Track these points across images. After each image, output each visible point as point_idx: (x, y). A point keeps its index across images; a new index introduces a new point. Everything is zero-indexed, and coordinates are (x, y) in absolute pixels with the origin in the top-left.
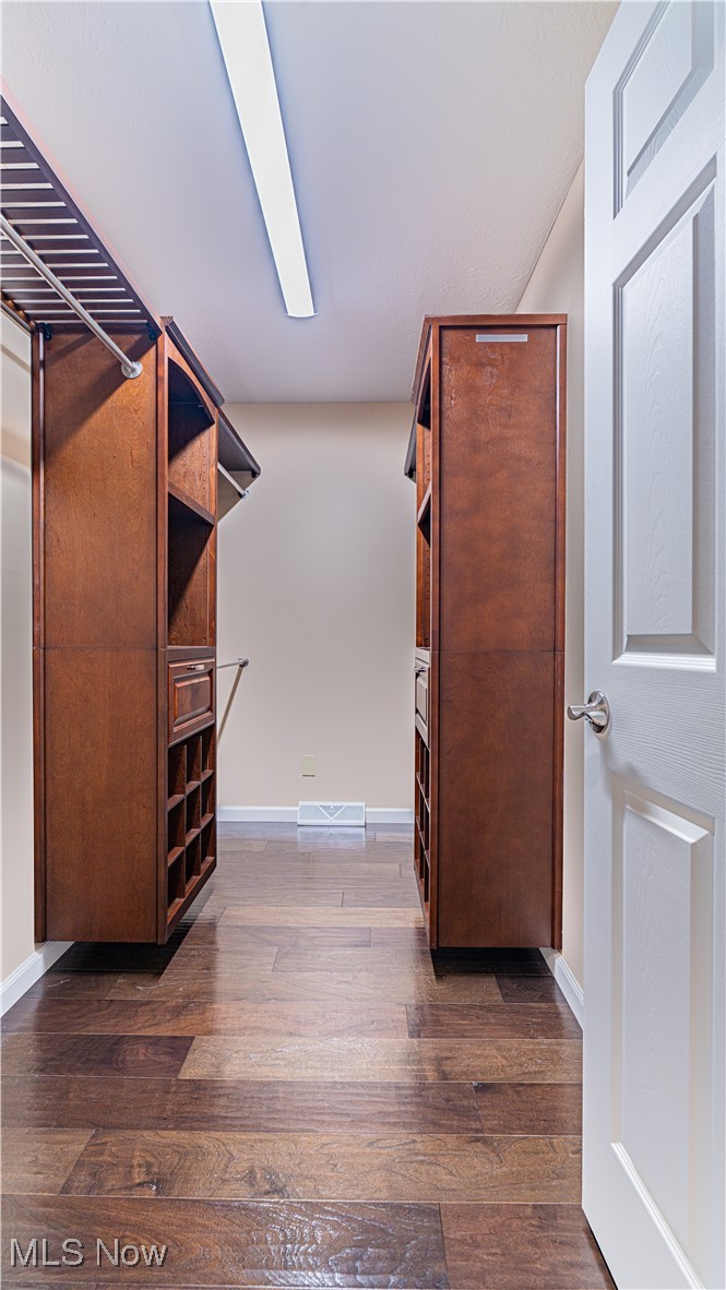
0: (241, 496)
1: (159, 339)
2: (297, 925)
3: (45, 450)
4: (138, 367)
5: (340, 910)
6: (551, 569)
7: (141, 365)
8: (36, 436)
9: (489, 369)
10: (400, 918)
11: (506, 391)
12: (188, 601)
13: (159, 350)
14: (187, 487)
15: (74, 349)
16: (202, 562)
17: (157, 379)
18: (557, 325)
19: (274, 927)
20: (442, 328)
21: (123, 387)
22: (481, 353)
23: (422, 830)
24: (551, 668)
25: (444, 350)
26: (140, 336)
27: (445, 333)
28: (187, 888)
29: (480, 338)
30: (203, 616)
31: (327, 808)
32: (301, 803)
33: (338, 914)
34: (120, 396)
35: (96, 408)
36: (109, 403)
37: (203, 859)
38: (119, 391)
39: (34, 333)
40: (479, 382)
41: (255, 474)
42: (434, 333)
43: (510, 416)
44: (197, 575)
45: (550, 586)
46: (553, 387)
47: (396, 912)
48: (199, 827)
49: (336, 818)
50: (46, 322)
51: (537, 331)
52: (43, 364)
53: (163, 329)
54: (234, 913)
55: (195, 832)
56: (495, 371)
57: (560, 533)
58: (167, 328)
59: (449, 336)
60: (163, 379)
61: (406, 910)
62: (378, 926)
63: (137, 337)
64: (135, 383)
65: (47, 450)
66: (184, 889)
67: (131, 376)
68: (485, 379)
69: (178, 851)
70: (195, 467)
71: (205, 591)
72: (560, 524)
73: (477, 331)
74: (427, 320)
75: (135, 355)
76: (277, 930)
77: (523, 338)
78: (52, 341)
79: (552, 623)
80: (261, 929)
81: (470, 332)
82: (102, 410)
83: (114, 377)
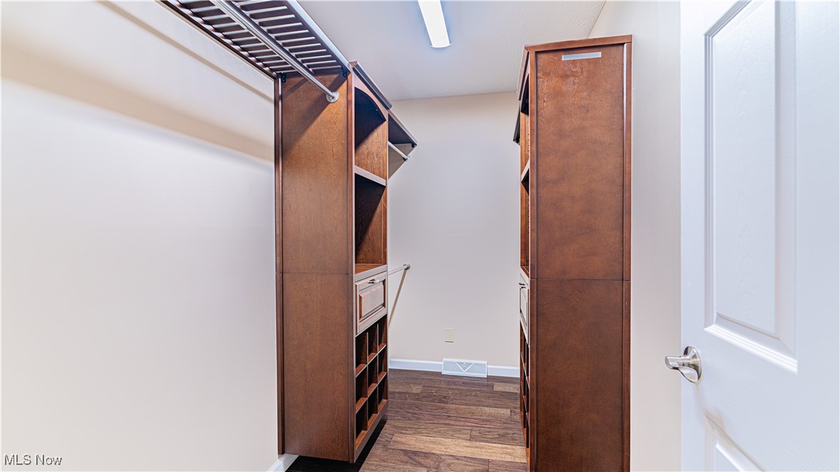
0: (405, 160)
1: (349, 77)
2: (439, 452)
3: (283, 151)
4: (336, 95)
5: (468, 444)
6: (620, 221)
7: (338, 93)
8: (277, 142)
9: (572, 79)
10: (510, 454)
11: (585, 94)
12: (370, 235)
13: (349, 83)
14: (369, 162)
15: (299, 87)
16: (378, 210)
17: (349, 102)
18: (623, 44)
19: (425, 453)
20: (537, 53)
21: (328, 108)
22: (566, 68)
23: (525, 394)
24: (620, 292)
25: (539, 68)
26: (337, 75)
27: (540, 56)
28: (369, 423)
29: (565, 58)
30: (379, 244)
31: (461, 364)
32: (444, 359)
33: (466, 446)
34: (326, 114)
35: (312, 122)
36: (319, 119)
37: (380, 401)
38: (325, 111)
39: (275, 79)
40: (564, 89)
41: (414, 145)
42: (532, 56)
43: (588, 112)
44: (376, 219)
45: (619, 233)
46: (621, 89)
47: (507, 448)
48: (377, 382)
49: (467, 372)
50: (282, 72)
51: (607, 49)
52: (281, 97)
53: (351, 70)
54: (399, 439)
55: (375, 386)
56: (577, 80)
57: (626, 195)
58: (354, 69)
59: (543, 57)
60: (352, 101)
61: (514, 447)
62: (494, 458)
63: (335, 76)
64: (334, 105)
65: (284, 150)
66: (367, 424)
67: (332, 101)
68: (568, 87)
69: (363, 401)
70: (374, 149)
71: (380, 228)
72: (626, 188)
73: (563, 53)
74: (526, 48)
75: (334, 88)
76: (427, 455)
77: (598, 54)
78: (287, 82)
79: (621, 260)
80: (415, 453)
81: (557, 54)
82: (315, 123)
83: (322, 102)
